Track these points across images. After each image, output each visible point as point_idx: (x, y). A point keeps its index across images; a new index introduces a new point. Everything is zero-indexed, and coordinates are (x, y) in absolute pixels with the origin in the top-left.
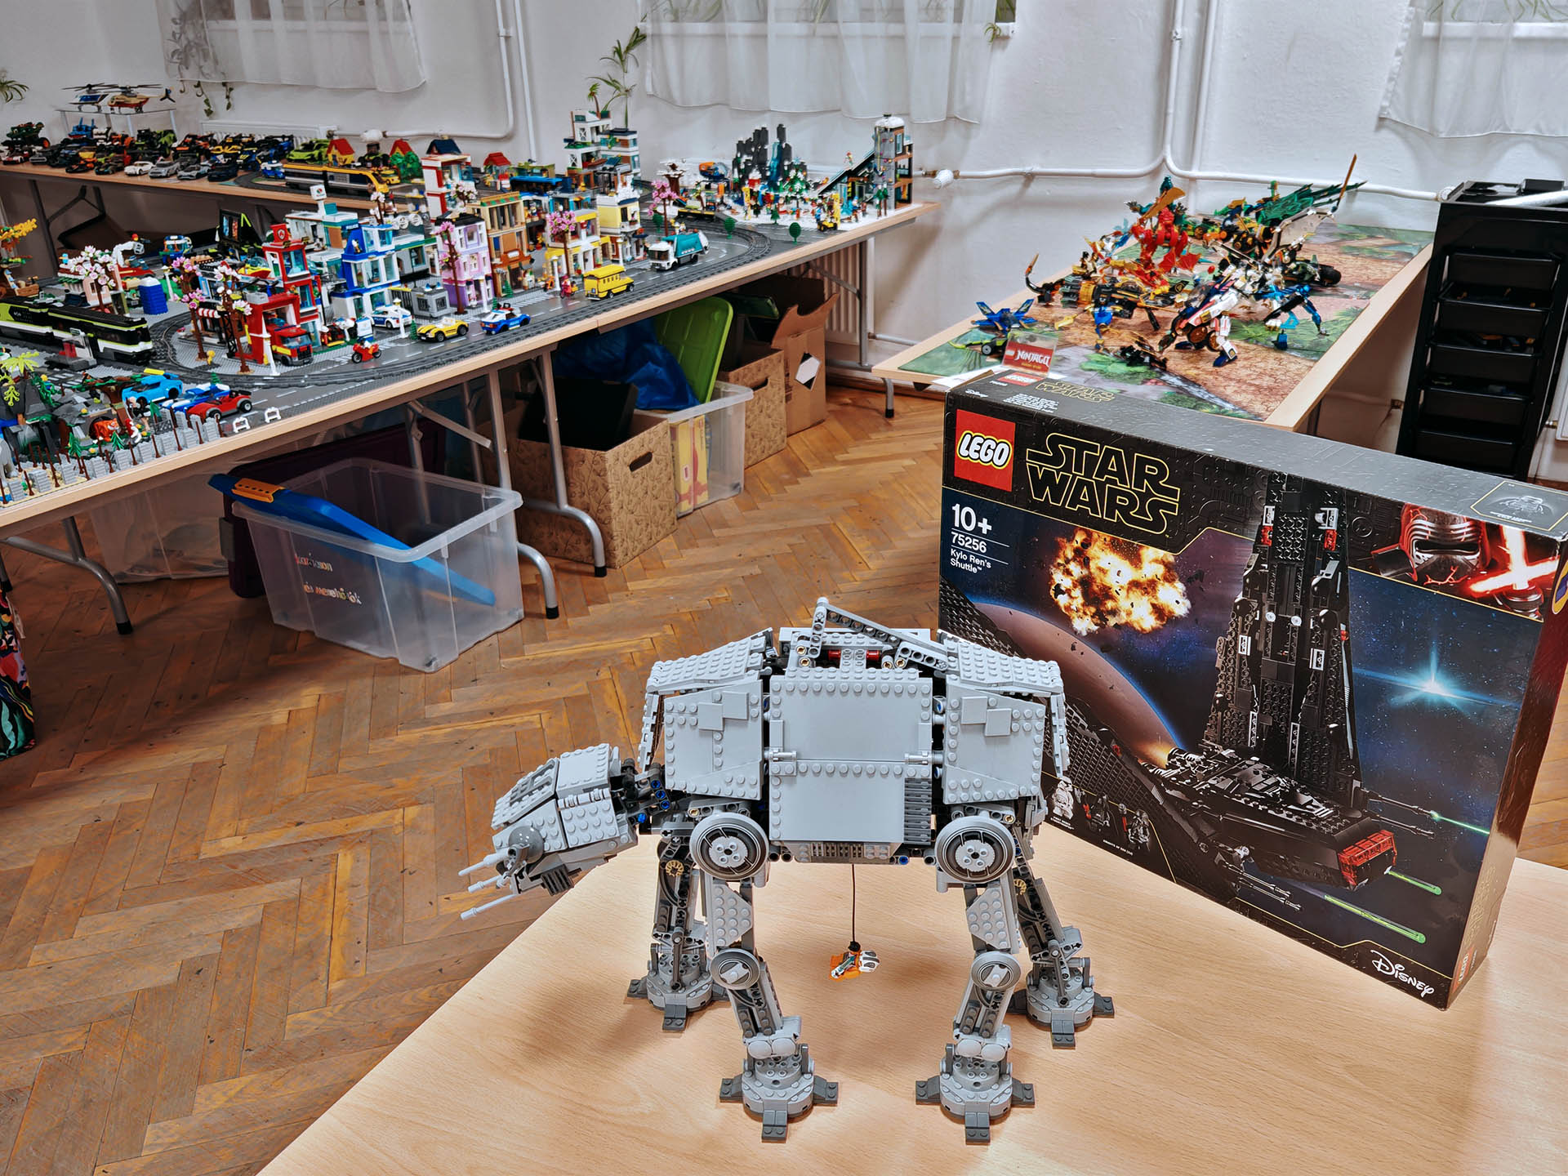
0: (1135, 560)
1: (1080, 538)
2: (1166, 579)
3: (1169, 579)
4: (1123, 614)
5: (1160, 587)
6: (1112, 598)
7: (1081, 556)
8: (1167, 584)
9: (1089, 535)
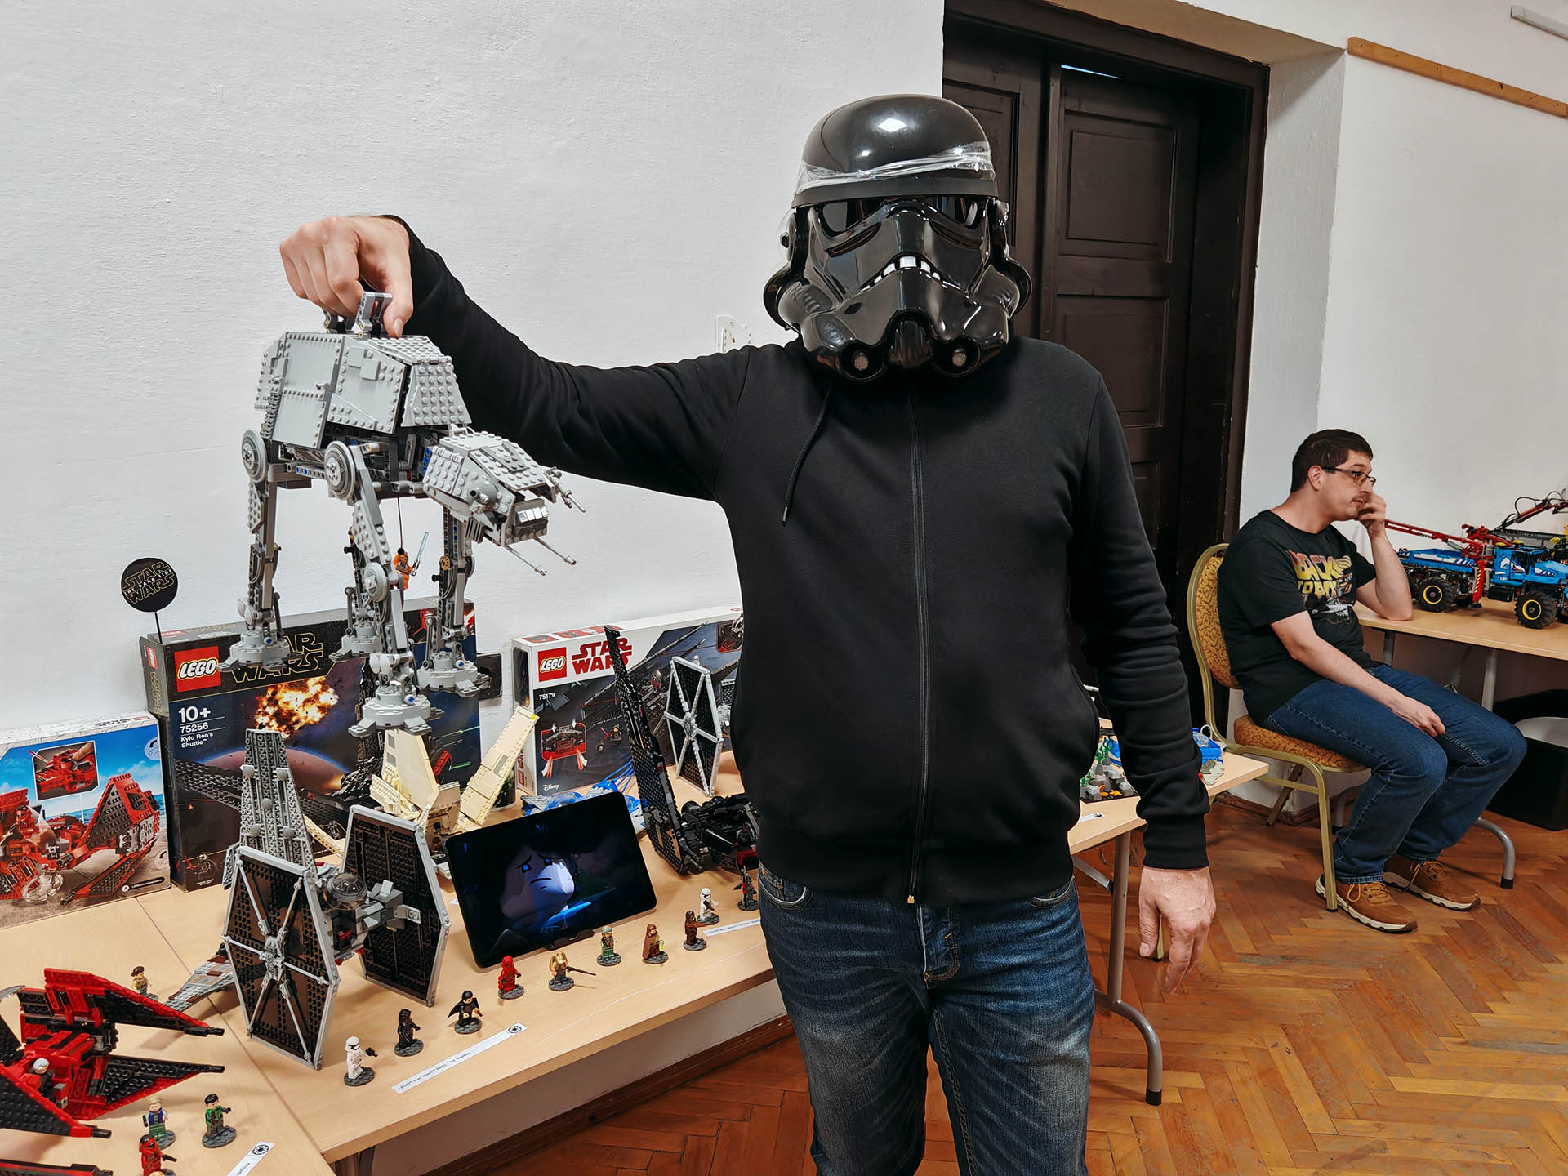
0: (304, 688)
1: (270, 692)
2: (323, 690)
3: (324, 690)
4: (303, 720)
5: (321, 696)
6: (295, 715)
7: (273, 701)
8: (324, 693)
9: (276, 687)
